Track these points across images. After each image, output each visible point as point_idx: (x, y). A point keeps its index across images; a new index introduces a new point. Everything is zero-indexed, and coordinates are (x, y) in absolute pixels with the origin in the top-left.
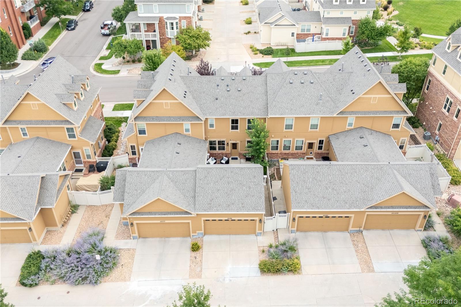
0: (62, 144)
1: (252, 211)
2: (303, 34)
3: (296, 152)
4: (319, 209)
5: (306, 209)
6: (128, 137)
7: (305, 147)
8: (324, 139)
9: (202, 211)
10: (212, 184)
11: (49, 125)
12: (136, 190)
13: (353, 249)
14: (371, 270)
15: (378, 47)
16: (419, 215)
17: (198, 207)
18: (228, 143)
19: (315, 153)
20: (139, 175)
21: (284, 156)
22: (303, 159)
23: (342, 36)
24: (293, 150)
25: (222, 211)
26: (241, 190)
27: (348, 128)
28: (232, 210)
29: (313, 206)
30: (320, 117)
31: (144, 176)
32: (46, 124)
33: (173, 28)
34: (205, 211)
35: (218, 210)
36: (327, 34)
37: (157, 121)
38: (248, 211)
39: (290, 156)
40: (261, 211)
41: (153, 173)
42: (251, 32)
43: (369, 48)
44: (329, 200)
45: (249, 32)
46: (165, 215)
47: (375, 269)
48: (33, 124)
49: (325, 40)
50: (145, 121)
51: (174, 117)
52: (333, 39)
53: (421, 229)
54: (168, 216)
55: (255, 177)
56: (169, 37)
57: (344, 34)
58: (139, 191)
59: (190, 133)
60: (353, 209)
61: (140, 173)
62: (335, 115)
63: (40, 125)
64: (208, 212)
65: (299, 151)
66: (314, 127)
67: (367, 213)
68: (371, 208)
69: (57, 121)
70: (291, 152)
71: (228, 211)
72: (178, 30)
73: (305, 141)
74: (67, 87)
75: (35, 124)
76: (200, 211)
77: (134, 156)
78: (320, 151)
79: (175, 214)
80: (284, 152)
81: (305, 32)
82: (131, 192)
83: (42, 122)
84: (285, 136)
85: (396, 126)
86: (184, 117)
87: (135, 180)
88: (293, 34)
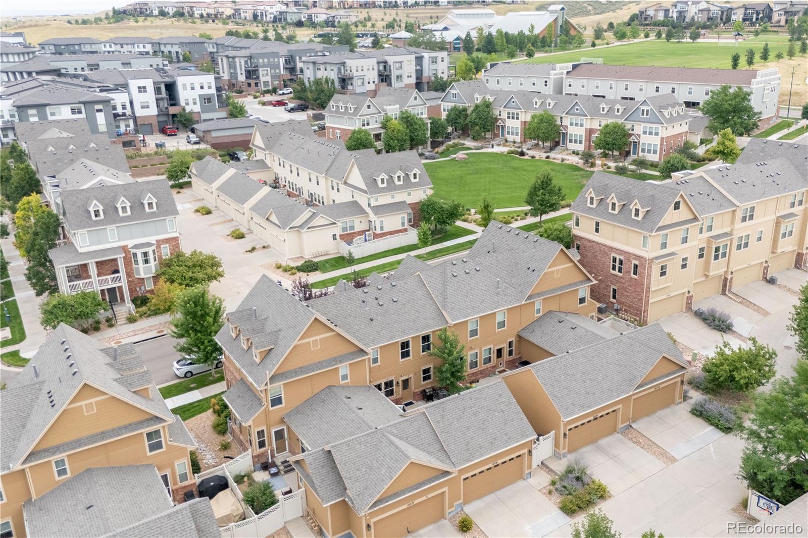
0: (137, 467)
1: (523, 440)
2: (345, 234)
3: (485, 368)
4: (590, 408)
5: (578, 413)
6: (253, 418)
7: (494, 356)
8: (513, 339)
9: (464, 464)
10: (456, 423)
11: (117, 436)
12: (358, 470)
13: (638, 448)
14: (673, 460)
15: (448, 233)
16: (676, 382)
17: (456, 460)
18: (398, 383)
19: (506, 362)
20: (350, 447)
21: (472, 378)
22: (495, 374)
23: (401, 228)
24: (481, 366)
25: (488, 454)
26: (494, 418)
27: (537, 316)
28: (498, 448)
29: (583, 407)
30: (505, 310)
31: (359, 446)
32: (111, 437)
33: (146, 261)
34: (467, 461)
35: (482, 455)
36: (382, 228)
37: (304, 374)
38: (517, 442)
39: (479, 376)
40: (531, 436)
41: (369, 437)
42: (257, 247)
43: (440, 236)
44: (594, 394)
45: (254, 249)
46: (417, 489)
47: (677, 457)
48: (85, 445)
49: (381, 237)
50: (282, 381)
51: (326, 360)
52: (391, 233)
53: (680, 401)
54: (423, 488)
55: (500, 395)
56: (142, 276)
57: (403, 224)
58: (364, 470)
59: (349, 380)
60: (622, 395)
61: (351, 444)
62: (523, 302)
63: (101, 441)
64: (471, 461)
65: (488, 365)
66: (502, 324)
67: (633, 397)
68: (637, 388)
69: (130, 425)
70: (480, 369)
71: (495, 451)
72: (156, 262)
73: (494, 348)
74: (117, 367)
75: (89, 444)
76: (461, 465)
77: (263, 450)
78: (511, 358)
79: (430, 483)
80: (472, 372)
81: (347, 231)
82: (352, 475)
83: (103, 435)
84: (471, 348)
85: (582, 300)
86: (341, 356)
87: (349, 455)
88: (334, 236)
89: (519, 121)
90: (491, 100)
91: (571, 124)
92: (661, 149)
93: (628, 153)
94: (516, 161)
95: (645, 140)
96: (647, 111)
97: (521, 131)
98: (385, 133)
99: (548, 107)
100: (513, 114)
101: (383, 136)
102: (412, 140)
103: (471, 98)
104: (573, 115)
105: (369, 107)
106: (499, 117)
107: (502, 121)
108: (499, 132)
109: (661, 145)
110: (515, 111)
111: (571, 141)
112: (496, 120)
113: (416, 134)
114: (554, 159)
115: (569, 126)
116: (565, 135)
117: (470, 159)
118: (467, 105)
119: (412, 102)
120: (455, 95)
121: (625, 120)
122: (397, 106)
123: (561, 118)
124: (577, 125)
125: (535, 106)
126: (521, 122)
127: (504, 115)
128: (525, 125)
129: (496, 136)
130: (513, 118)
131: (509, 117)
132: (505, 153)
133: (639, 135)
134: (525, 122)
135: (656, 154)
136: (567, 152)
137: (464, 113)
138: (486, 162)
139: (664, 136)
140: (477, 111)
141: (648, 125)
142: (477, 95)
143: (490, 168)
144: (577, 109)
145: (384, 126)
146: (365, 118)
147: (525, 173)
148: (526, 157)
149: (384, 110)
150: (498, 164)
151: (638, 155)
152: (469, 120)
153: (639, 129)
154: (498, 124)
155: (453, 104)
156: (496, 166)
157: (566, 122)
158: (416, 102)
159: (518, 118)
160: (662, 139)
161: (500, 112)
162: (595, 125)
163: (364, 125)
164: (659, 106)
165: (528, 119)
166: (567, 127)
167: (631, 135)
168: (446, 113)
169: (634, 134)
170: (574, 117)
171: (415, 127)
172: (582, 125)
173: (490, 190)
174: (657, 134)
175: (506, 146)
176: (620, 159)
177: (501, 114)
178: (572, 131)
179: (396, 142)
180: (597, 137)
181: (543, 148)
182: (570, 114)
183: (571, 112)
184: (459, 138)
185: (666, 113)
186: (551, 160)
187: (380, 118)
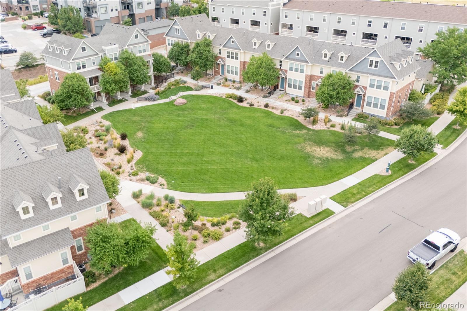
57: (65, 261)
89: (238, 61)
90: (211, 39)
91: (291, 69)
92: (390, 105)
93: (351, 106)
94: (235, 110)
95: (371, 93)
96: (377, 62)
97: (240, 71)
98: (103, 76)
99: (267, 49)
100: (232, 53)
101: (100, 78)
102: (132, 80)
103: (193, 35)
104: (293, 60)
105: (84, 49)
106: (219, 55)
107: (222, 60)
108: (219, 70)
109: (390, 100)
110: (235, 51)
111: (290, 86)
112: (217, 58)
113: (136, 75)
114: (273, 108)
115: (288, 71)
116: (284, 80)
117: (189, 105)
118: (189, 41)
119: (132, 40)
120: (178, 31)
121: (350, 70)
122: (117, 46)
123: (281, 62)
124: (296, 70)
125: (254, 47)
126: (241, 61)
127: (224, 54)
128: (244, 65)
129: (216, 73)
130: (232, 57)
131: (228, 57)
132: (224, 97)
133: (365, 88)
134: (244, 62)
135: (384, 109)
136: (286, 98)
137: (185, 49)
138: (203, 109)
139: (394, 91)
140: (197, 50)
141: (377, 78)
142: (198, 32)
143: (207, 119)
144: (298, 54)
145: (101, 69)
146: (80, 61)
147: (242, 129)
148: (244, 104)
149: (103, 51)
150: (215, 114)
151: (362, 108)
152: (190, 59)
153: (365, 81)
154: (218, 62)
155: (176, 40)
156: (212, 117)
157: (286, 66)
158: (137, 40)
159: (237, 58)
160: (392, 94)
161: (220, 50)
162: (316, 72)
163: (79, 68)
164: (390, 57)
165: (248, 60)
166: (286, 71)
167: (356, 87)
168: (171, 47)
169: (358, 86)
170: (295, 62)
171: (135, 67)
172: (302, 71)
173: (203, 156)
174: (386, 88)
175: (225, 86)
176: (343, 110)
177: (221, 52)
178: (292, 76)
179: (113, 85)
180: (317, 85)
181: (262, 90)
182: (290, 59)
183: (291, 57)
184: (182, 73)
185: (397, 65)
186: (270, 110)
187: (98, 60)
